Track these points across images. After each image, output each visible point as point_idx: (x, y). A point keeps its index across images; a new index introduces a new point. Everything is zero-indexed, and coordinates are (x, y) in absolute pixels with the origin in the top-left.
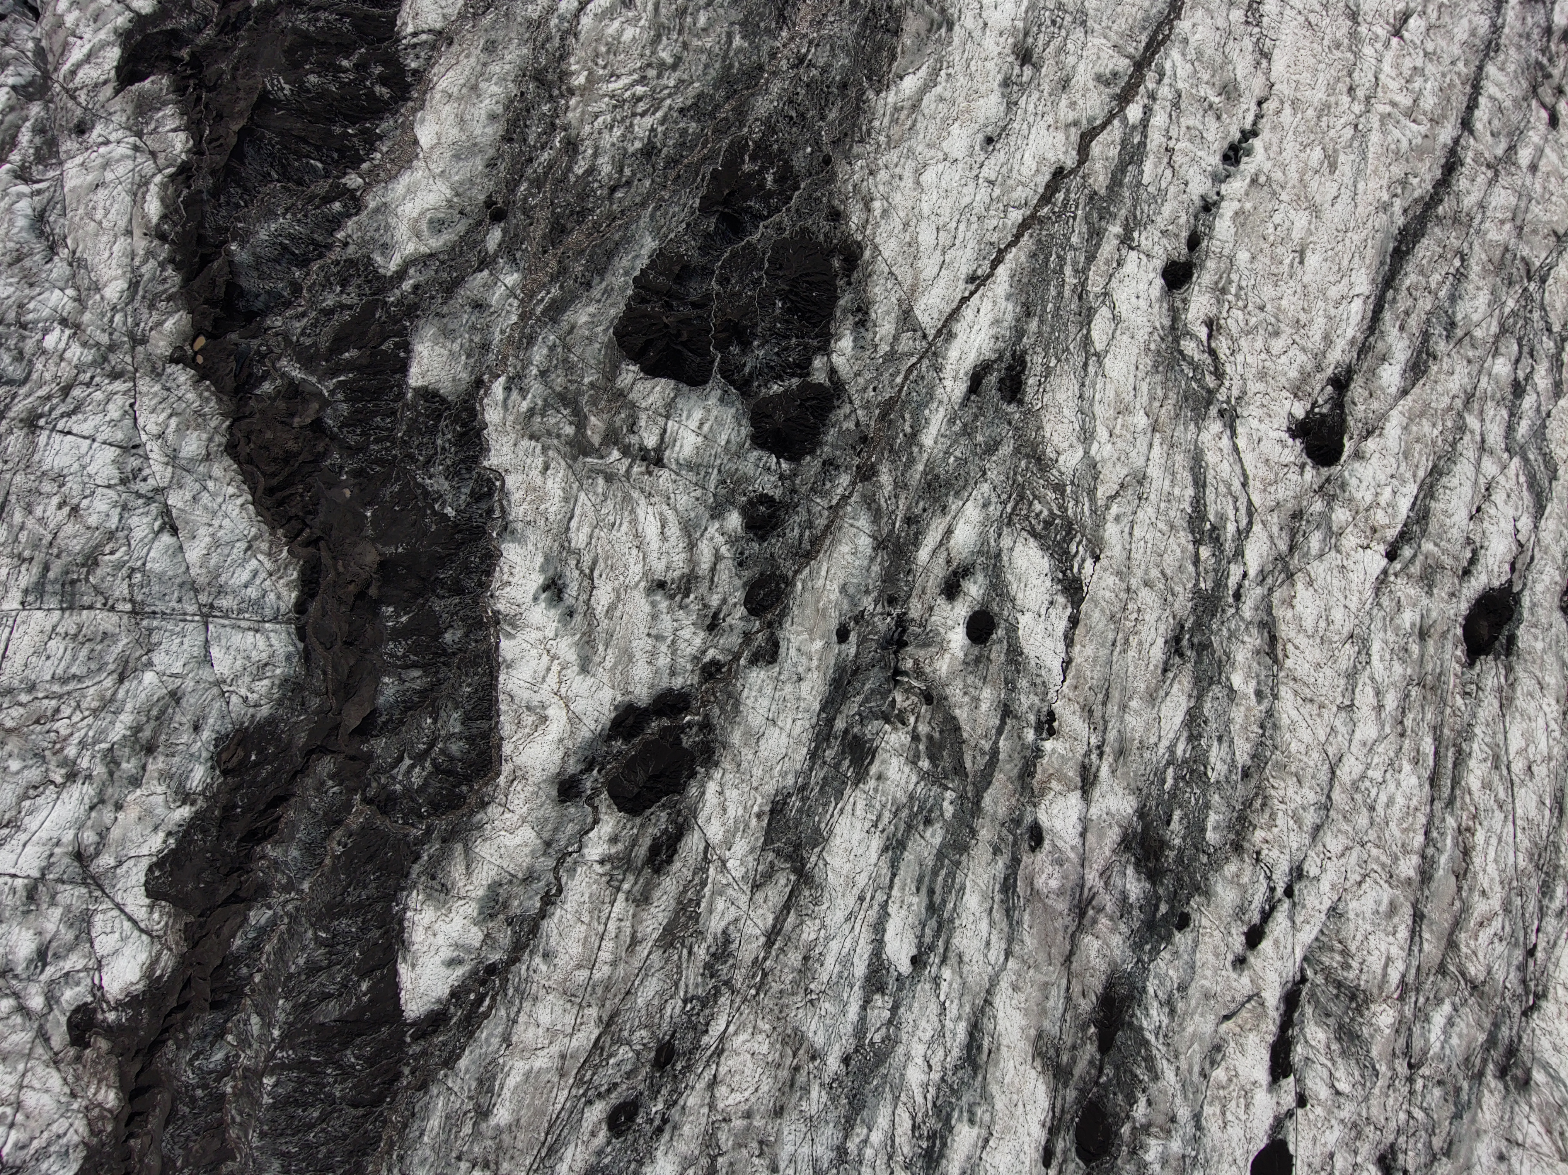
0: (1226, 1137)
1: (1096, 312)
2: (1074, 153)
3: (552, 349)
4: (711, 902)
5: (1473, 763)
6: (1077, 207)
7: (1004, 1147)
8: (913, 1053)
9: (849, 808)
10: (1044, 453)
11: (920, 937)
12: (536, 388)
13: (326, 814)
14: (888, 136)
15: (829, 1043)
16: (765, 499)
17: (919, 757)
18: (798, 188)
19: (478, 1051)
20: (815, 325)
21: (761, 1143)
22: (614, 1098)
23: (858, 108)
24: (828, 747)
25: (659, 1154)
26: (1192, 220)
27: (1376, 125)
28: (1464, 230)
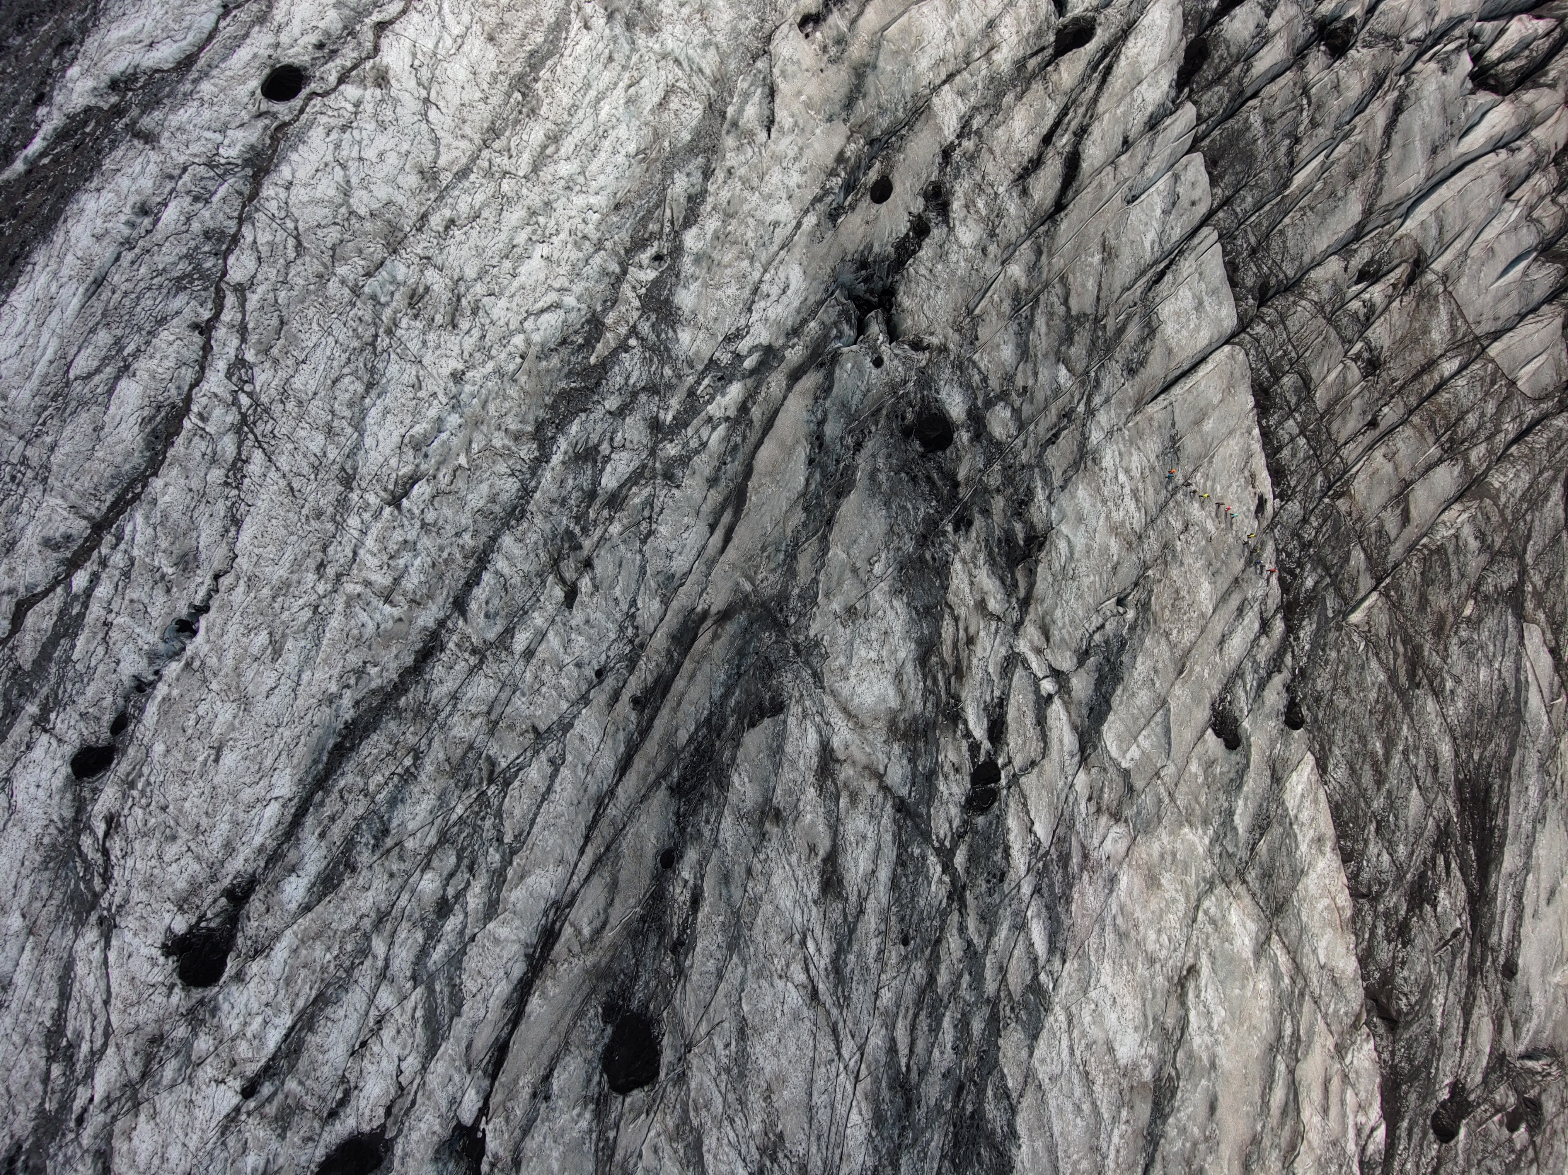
26: (121, 702)
27: (340, 607)
28: (426, 724)
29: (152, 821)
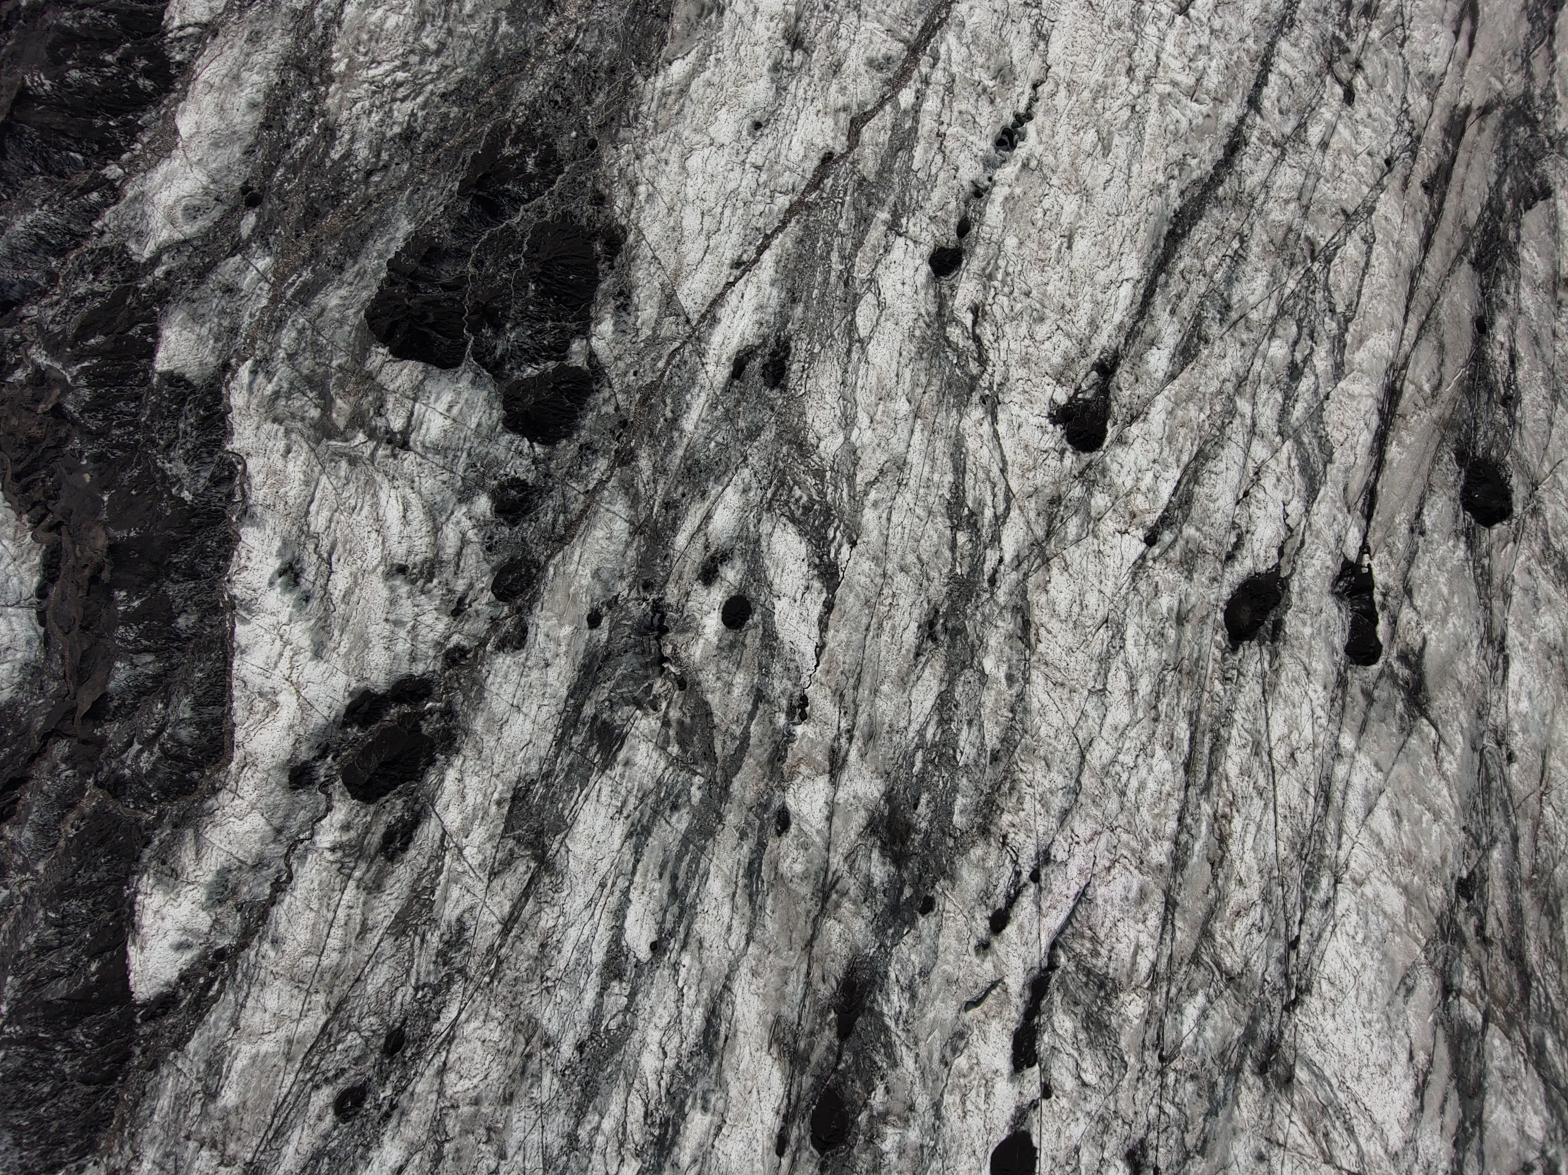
0: (965, 1127)
1: (861, 298)
2: (844, 138)
3: (301, 332)
4: (446, 890)
5: (1231, 749)
6: (845, 194)
7: (737, 1135)
8: (648, 1040)
9: (594, 794)
10: (805, 439)
11: (661, 923)
12: (283, 371)
13: (58, 797)
14: (655, 121)
15: (563, 1030)
16: (517, 483)
17: (668, 743)
18: (562, 172)
19: (206, 1034)
20: (573, 308)
21: (489, 1129)
22: (342, 1084)
23: (625, 92)
24: (575, 733)
25: (386, 1139)
26: (962, 207)
27: (1155, 105)
28: (1245, 211)
29: (1018, 307)
